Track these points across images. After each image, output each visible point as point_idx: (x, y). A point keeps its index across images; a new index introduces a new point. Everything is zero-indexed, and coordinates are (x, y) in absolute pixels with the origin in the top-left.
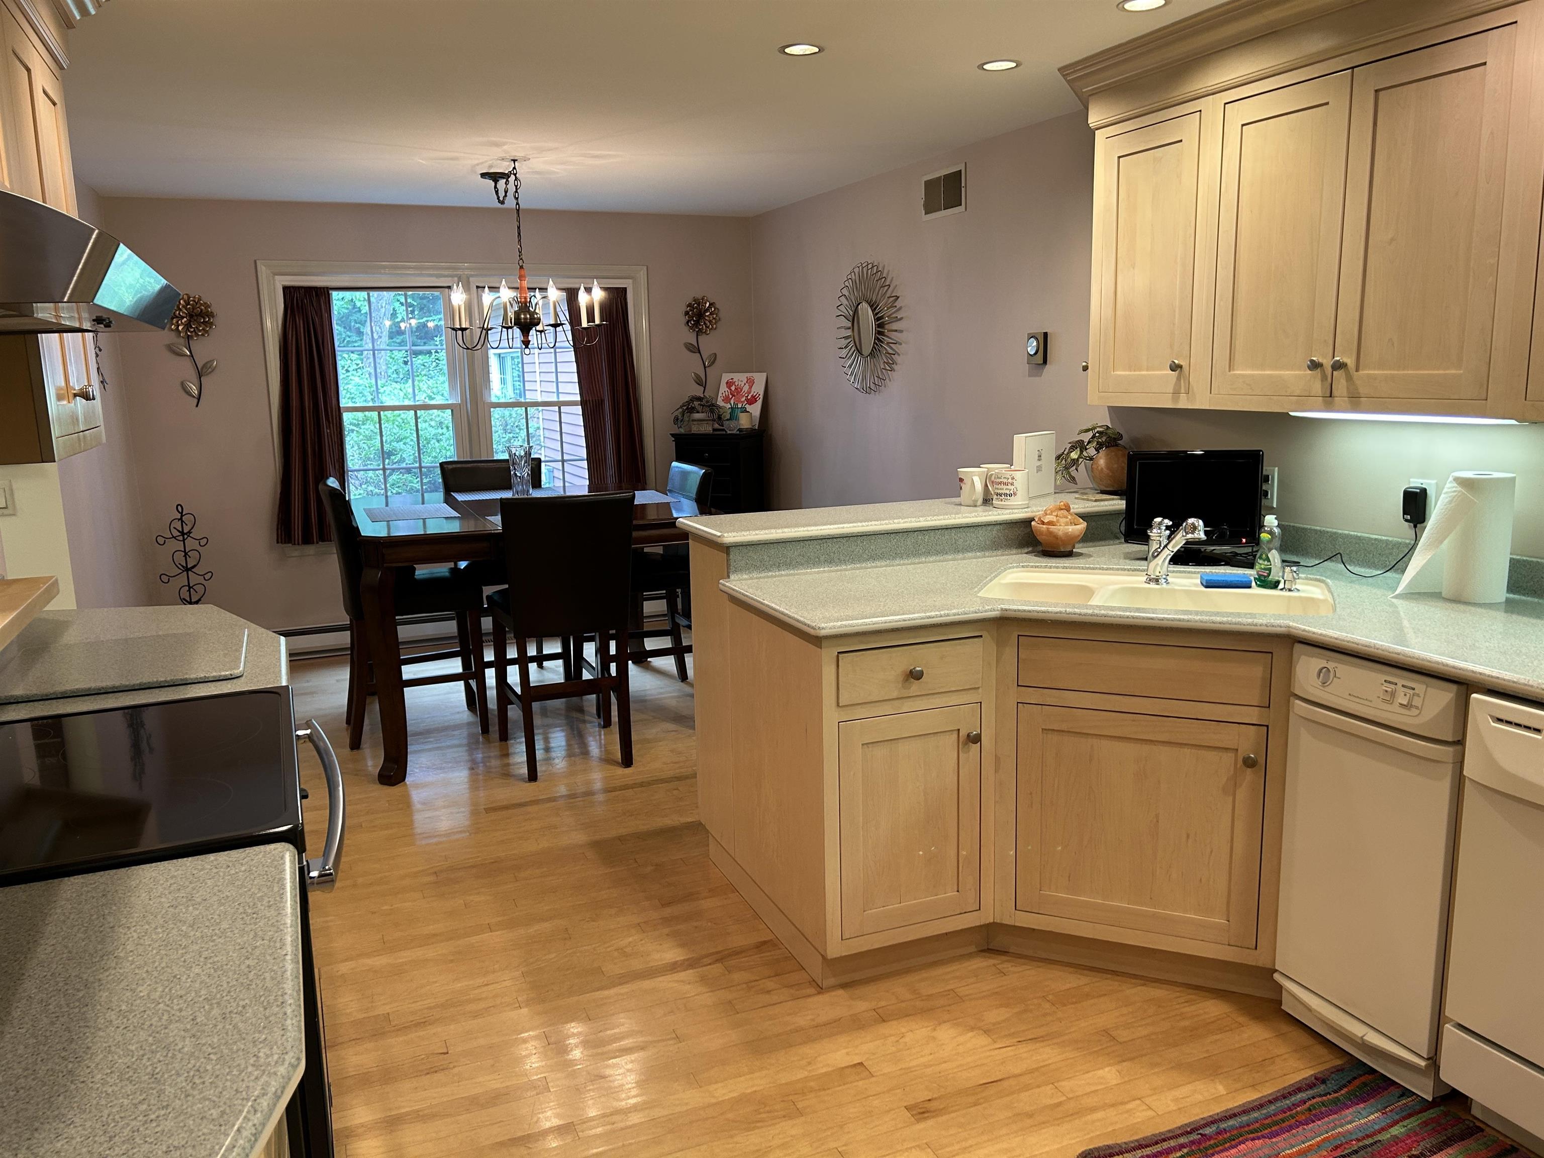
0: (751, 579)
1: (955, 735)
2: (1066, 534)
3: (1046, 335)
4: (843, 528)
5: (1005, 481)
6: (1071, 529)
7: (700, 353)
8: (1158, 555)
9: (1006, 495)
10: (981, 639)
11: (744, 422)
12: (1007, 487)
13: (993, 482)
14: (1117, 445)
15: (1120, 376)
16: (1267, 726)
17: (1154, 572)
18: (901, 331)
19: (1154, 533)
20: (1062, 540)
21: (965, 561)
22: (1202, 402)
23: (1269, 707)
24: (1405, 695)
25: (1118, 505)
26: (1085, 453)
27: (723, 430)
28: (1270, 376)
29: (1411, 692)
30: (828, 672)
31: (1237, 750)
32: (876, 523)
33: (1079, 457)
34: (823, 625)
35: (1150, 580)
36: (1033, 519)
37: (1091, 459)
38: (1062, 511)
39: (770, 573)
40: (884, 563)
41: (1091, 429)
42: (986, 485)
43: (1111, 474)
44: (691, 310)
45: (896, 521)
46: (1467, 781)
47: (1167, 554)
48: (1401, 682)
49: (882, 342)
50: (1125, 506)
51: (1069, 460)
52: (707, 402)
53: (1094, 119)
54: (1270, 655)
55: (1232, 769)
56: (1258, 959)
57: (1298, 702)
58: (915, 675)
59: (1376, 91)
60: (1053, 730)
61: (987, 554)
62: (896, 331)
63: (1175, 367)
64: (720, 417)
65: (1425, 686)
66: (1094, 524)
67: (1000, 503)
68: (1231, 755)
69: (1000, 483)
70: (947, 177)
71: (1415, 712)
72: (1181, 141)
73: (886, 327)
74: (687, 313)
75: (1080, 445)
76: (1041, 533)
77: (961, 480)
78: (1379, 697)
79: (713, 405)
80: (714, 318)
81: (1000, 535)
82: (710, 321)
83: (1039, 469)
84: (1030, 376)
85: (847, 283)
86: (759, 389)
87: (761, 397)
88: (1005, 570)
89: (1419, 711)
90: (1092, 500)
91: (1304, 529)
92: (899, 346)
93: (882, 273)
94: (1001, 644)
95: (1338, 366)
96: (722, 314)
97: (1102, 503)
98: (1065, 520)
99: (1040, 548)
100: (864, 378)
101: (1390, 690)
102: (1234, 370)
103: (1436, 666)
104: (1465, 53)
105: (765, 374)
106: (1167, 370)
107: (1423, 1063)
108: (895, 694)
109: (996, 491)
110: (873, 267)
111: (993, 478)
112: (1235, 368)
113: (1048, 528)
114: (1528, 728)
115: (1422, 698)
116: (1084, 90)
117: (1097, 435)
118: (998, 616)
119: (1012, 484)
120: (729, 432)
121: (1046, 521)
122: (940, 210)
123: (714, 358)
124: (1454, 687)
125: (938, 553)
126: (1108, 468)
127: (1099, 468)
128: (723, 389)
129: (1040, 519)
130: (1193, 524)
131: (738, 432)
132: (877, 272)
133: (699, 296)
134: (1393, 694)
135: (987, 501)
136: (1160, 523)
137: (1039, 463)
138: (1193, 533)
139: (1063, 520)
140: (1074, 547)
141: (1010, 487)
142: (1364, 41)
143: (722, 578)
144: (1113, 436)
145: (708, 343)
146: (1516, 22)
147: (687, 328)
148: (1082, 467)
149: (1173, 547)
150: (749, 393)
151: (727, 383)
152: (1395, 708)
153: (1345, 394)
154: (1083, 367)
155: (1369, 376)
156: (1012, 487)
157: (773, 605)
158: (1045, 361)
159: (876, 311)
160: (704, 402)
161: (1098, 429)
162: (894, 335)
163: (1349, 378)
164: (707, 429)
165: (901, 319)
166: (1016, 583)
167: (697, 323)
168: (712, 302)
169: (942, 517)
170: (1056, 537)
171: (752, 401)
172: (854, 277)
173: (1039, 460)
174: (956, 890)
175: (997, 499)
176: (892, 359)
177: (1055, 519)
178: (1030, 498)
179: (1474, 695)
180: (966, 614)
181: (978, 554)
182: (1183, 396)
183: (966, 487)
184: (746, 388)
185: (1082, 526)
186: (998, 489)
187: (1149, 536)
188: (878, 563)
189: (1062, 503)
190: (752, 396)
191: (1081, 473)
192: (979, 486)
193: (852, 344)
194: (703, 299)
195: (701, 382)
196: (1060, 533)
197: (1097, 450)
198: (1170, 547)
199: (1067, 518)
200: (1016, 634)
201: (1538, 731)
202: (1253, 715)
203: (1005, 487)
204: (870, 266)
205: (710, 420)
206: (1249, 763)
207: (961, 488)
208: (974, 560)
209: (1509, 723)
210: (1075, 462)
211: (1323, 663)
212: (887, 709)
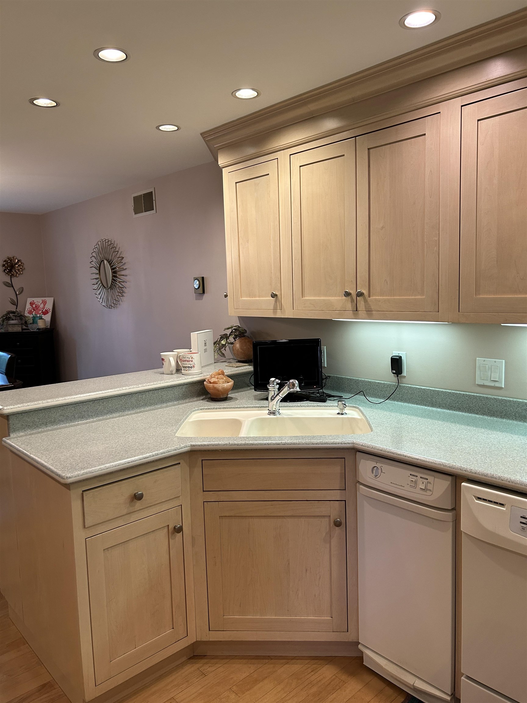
0: (26, 435)
1: (166, 529)
2: (223, 388)
3: (203, 278)
4: (89, 396)
5: (188, 359)
6: (226, 385)
7: (13, 287)
8: (274, 399)
9: (189, 367)
10: (180, 465)
11: (41, 324)
12: (189, 363)
13: (181, 360)
14: (244, 336)
15: (245, 300)
16: (345, 501)
17: (272, 408)
18: (126, 276)
19: (270, 387)
20: (221, 392)
21: (168, 408)
22: (289, 313)
23: (345, 490)
24: (423, 483)
25: (249, 369)
26: (228, 340)
27: (28, 329)
28: (324, 300)
29: (426, 481)
30: (76, 506)
31: (330, 516)
32: (111, 390)
33: (226, 343)
34: (69, 475)
35: (270, 413)
36: (204, 380)
37: (232, 343)
38: (220, 375)
39: (40, 430)
40: (117, 414)
41: (231, 328)
42: (177, 362)
43: (243, 352)
44: (6, 264)
45: (124, 388)
46: (462, 533)
47: (279, 398)
48: (419, 475)
49: (116, 281)
50: (253, 369)
51: (221, 345)
52: (18, 314)
53: (221, 162)
54: (344, 459)
55: (328, 527)
56: (350, 637)
57: (361, 486)
58: (138, 497)
59: (369, 149)
60: (226, 516)
61: (180, 402)
62: (123, 275)
63: (274, 296)
64: (26, 322)
65: (434, 478)
66: (236, 380)
67: (186, 372)
68: (327, 519)
69: (185, 361)
70: (145, 195)
71: (429, 493)
72: (268, 174)
73: (118, 273)
74: (4, 265)
75: (225, 337)
76: (210, 388)
77: (163, 359)
78: (408, 484)
79: (21, 315)
80: (21, 268)
81: (187, 390)
82: (18, 270)
83: (205, 350)
84: (196, 299)
85: (95, 250)
86: (49, 306)
87: (51, 310)
88: (191, 412)
89: (431, 493)
90: (235, 367)
91: (342, 378)
92: (126, 284)
93: (114, 244)
94: (191, 467)
95: (360, 294)
96: (25, 266)
97: (240, 368)
98: (222, 380)
99: (209, 396)
100: (108, 300)
101: (414, 480)
102: (304, 297)
103: (439, 466)
104: (414, 129)
105: (52, 299)
106: (269, 297)
107: (449, 698)
108: (125, 512)
109: (183, 365)
110: (108, 241)
111: (181, 358)
112: (305, 295)
113: (213, 386)
114: (496, 503)
115: (432, 484)
116: (215, 146)
117: (234, 331)
118: (189, 450)
119: (192, 361)
120: (32, 330)
121: (212, 381)
122: (142, 212)
123: (22, 290)
124: (450, 478)
125: (151, 404)
126: (241, 349)
127: (237, 349)
128: (28, 306)
129: (208, 380)
130: (292, 382)
131: (38, 330)
132: (111, 244)
133: (11, 256)
134: (416, 482)
135: (178, 370)
136: (273, 381)
137: (205, 347)
138: (293, 388)
139: (221, 381)
140: (228, 395)
141: (190, 363)
142: (361, 122)
143: (5, 437)
144: (242, 331)
145: (17, 282)
146: (440, 113)
147: (4, 274)
148: (227, 348)
149: (282, 395)
150: (44, 308)
151: (30, 303)
152: (418, 490)
153: (364, 310)
154: (225, 295)
155: (376, 300)
156: (192, 363)
157: (36, 458)
158: (204, 292)
159: (112, 265)
160: (16, 314)
161: (234, 328)
162: (122, 277)
163: (366, 301)
164: (18, 329)
165: (126, 269)
166: (198, 421)
167: (10, 271)
168: (19, 259)
169: (152, 383)
170: (218, 390)
171: (45, 313)
172: (98, 247)
173: (205, 346)
174: (172, 628)
175: (184, 370)
176: (122, 291)
177: (216, 380)
178: (202, 367)
179: (463, 484)
180: (169, 452)
181: (175, 402)
182: (279, 311)
183: (166, 364)
184: (42, 306)
185: (231, 383)
186: (184, 364)
187: (268, 388)
188: (114, 415)
189: (220, 371)
190: (46, 310)
191: (227, 352)
192: (173, 363)
193: (100, 282)
194: (13, 258)
195: (15, 303)
196: (220, 388)
197: (234, 339)
198: (280, 394)
199: (223, 379)
200: (200, 459)
201: (502, 505)
202: (336, 495)
203: (188, 363)
204: (107, 241)
205: (19, 324)
206: (338, 524)
207: (163, 364)
208: (173, 407)
209: (485, 500)
210: (224, 346)
211: (374, 464)
212: (120, 522)
